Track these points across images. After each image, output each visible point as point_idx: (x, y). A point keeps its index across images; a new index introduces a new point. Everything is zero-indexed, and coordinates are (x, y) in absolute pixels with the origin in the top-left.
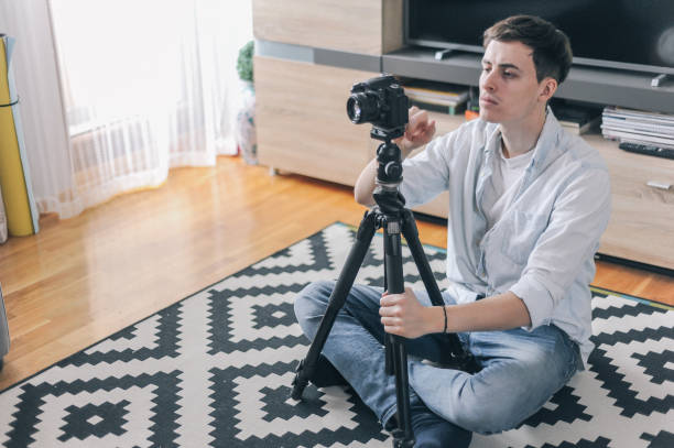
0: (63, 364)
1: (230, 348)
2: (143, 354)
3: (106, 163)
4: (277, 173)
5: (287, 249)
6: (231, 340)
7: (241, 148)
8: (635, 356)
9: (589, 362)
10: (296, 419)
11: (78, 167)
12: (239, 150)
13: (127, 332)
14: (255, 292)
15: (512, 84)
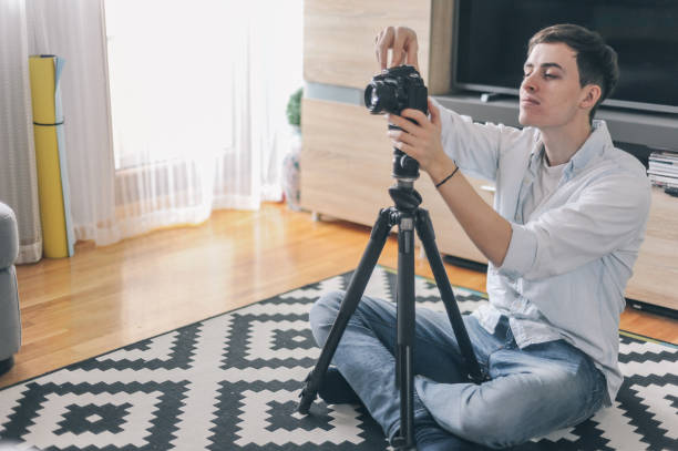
0: (72, 367)
1: (243, 365)
2: (154, 364)
3: (148, 200)
4: (319, 217)
5: (318, 284)
6: (246, 358)
7: (287, 195)
8: (669, 397)
9: (617, 400)
10: (300, 431)
11: (119, 201)
12: (284, 197)
13: (143, 345)
14: (278, 318)
15: (553, 84)
